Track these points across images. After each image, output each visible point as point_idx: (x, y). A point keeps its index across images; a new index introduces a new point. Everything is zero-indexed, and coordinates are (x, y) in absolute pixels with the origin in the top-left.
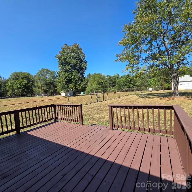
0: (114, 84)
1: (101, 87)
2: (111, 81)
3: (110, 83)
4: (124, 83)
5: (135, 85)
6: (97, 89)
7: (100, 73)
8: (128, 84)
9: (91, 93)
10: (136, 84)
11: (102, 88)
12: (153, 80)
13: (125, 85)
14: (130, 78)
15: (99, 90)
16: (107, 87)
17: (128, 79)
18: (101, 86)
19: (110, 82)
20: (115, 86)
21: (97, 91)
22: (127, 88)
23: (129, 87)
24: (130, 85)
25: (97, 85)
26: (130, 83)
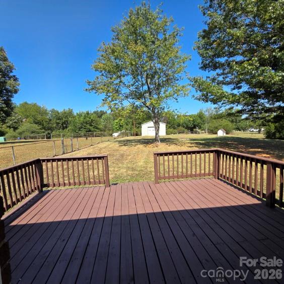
0: (64, 125)
1: (40, 129)
2: (59, 119)
3: (58, 124)
4: (81, 124)
5: (97, 128)
6: (33, 132)
7: (36, 104)
8: (88, 126)
9: (21, 139)
10: (99, 127)
11: (43, 130)
12: (117, 123)
13: (83, 127)
14: (90, 118)
15: (39, 134)
16: (51, 129)
17: (88, 119)
18: (41, 127)
19: (58, 121)
20: (66, 127)
21: (32, 135)
22: (87, 131)
23: (90, 131)
24: (91, 128)
25: (32, 125)
26: (91, 125)
